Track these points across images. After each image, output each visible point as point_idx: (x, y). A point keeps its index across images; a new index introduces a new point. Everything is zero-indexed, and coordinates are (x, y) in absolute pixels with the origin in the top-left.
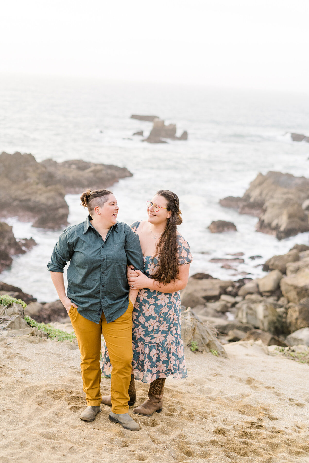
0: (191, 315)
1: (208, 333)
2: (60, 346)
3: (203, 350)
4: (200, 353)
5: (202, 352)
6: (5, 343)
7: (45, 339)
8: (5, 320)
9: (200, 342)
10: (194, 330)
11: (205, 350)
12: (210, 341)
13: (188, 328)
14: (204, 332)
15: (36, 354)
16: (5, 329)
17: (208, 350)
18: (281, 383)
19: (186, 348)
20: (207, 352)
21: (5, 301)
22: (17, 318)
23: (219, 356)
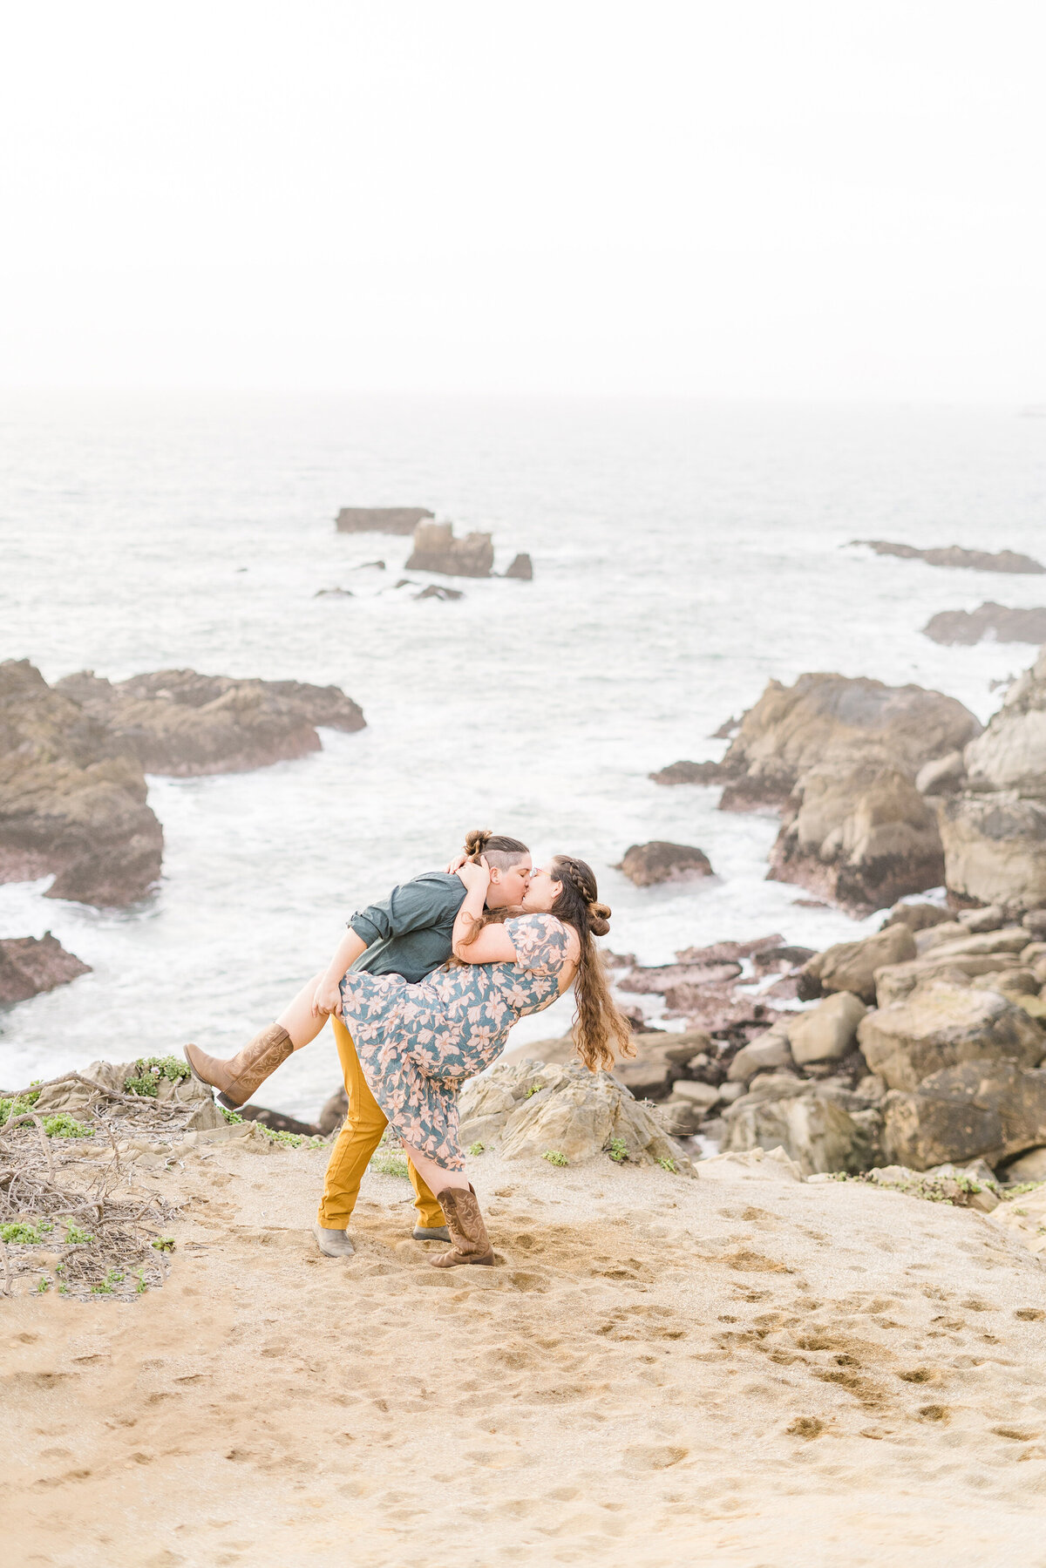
0: (605, 1080)
1: (650, 1121)
2: (318, 1157)
3: (640, 1159)
4: (633, 1164)
5: (637, 1163)
6: (198, 1157)
7: (282, 1146)
8: (179, 1111)
9: (632, 1141)
10: (615, 1114)
11: (644, 1159)
12: (655, 1138)
13: (601, 1108)
14: (639, 1119)
15: (271, 1173)
16: (184, 1130)
17: (651, 1160)
18: (825, 1217)
19: (601, 1155)
20: (650, 1165)
21: (173, 1069)
22: (207, 1104)
23: (678, 1173)
